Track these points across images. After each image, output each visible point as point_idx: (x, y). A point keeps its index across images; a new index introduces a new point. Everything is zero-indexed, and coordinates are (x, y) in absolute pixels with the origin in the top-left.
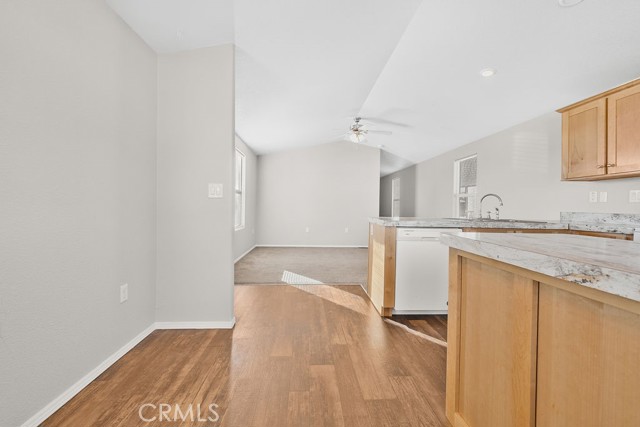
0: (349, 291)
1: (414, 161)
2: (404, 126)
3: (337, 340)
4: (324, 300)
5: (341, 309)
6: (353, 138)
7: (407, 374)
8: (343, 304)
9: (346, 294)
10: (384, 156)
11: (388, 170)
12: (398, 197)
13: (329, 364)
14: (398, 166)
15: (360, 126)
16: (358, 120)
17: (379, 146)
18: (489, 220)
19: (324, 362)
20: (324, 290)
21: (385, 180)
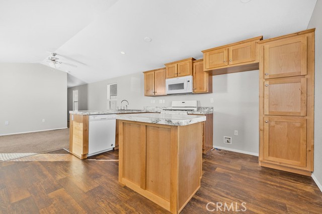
0: (57, 153)
1: (87, 82)
2: (84, 64)
3: (59, 177)
4: (40, 162)
5: (56, 163)
6: (51, 64)
7: (101, 176)
8: (55, 160)
9: (56, 155)
10: (69, 77)
11: (71, 85)
12: (77, 100)
13: (60, 188)
14: (77, 84)
15: (57, 59)
16: (54, 55)
17: (67, 72)
18: (124, 110)
19: (56, 189)
20: (37, 157)
21: (70, 90)
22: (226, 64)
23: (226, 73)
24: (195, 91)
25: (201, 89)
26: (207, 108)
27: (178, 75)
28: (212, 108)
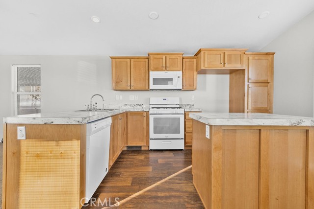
22: (222, 65)
23: (205, 74)
24: (185, 87)
25: (190, 86)
26: (188, 105)
27: (166, 69)
28: (193, 105)
